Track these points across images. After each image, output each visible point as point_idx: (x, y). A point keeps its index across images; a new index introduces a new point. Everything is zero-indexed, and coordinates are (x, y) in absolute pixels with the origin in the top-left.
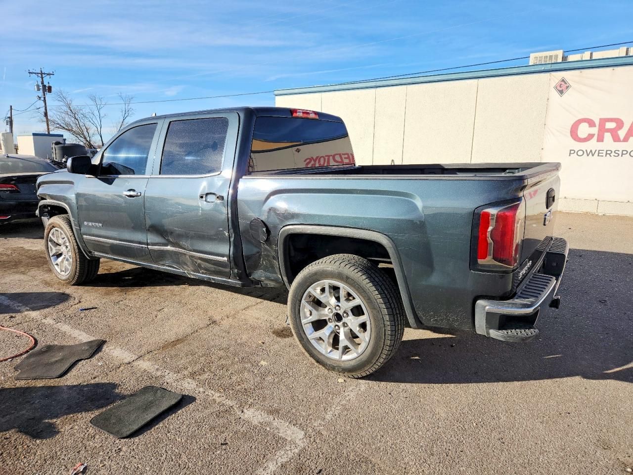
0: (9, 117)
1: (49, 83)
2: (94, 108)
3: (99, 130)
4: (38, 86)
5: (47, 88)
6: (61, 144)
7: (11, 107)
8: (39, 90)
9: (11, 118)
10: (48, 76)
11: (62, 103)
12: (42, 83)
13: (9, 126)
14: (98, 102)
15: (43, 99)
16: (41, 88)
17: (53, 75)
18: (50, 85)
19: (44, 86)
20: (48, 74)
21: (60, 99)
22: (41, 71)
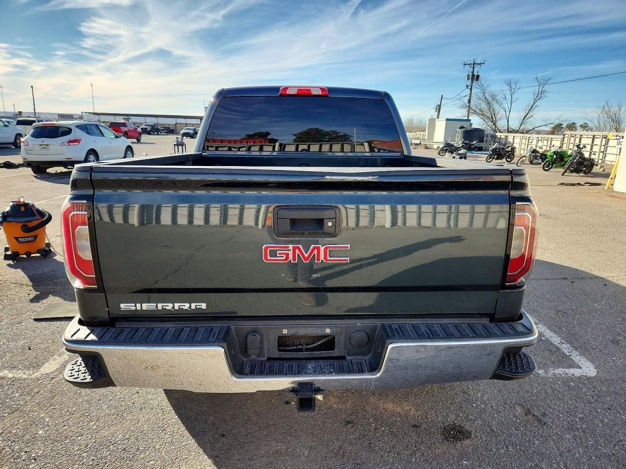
0: (439, 105)
1: (478, 72)
2: (508, 93)
3: (508, 114)
4: (468, 76)
5: (475, 77)
6: (464, 128)
7: (442, 96)
8: (468, 79)
9: (440, 106)
10: (479, 66)
11: (479, 90)
12: (473, 72)
13: (437, 113)
14: (513, 86)
15: (470, 87)
16: (470, 77)
17: (484, 64)
18: (479, 74)
19: (473, 75)
20: (479, 64)
21: (478, 87)
22: (474, 62)
